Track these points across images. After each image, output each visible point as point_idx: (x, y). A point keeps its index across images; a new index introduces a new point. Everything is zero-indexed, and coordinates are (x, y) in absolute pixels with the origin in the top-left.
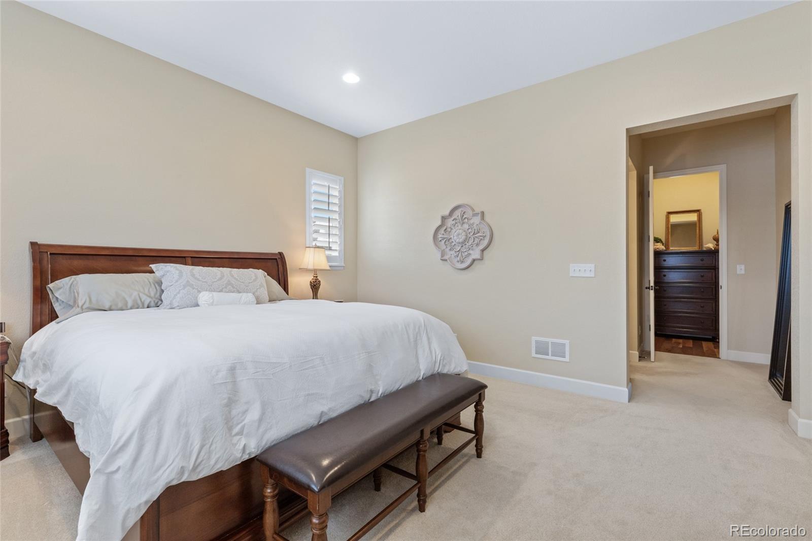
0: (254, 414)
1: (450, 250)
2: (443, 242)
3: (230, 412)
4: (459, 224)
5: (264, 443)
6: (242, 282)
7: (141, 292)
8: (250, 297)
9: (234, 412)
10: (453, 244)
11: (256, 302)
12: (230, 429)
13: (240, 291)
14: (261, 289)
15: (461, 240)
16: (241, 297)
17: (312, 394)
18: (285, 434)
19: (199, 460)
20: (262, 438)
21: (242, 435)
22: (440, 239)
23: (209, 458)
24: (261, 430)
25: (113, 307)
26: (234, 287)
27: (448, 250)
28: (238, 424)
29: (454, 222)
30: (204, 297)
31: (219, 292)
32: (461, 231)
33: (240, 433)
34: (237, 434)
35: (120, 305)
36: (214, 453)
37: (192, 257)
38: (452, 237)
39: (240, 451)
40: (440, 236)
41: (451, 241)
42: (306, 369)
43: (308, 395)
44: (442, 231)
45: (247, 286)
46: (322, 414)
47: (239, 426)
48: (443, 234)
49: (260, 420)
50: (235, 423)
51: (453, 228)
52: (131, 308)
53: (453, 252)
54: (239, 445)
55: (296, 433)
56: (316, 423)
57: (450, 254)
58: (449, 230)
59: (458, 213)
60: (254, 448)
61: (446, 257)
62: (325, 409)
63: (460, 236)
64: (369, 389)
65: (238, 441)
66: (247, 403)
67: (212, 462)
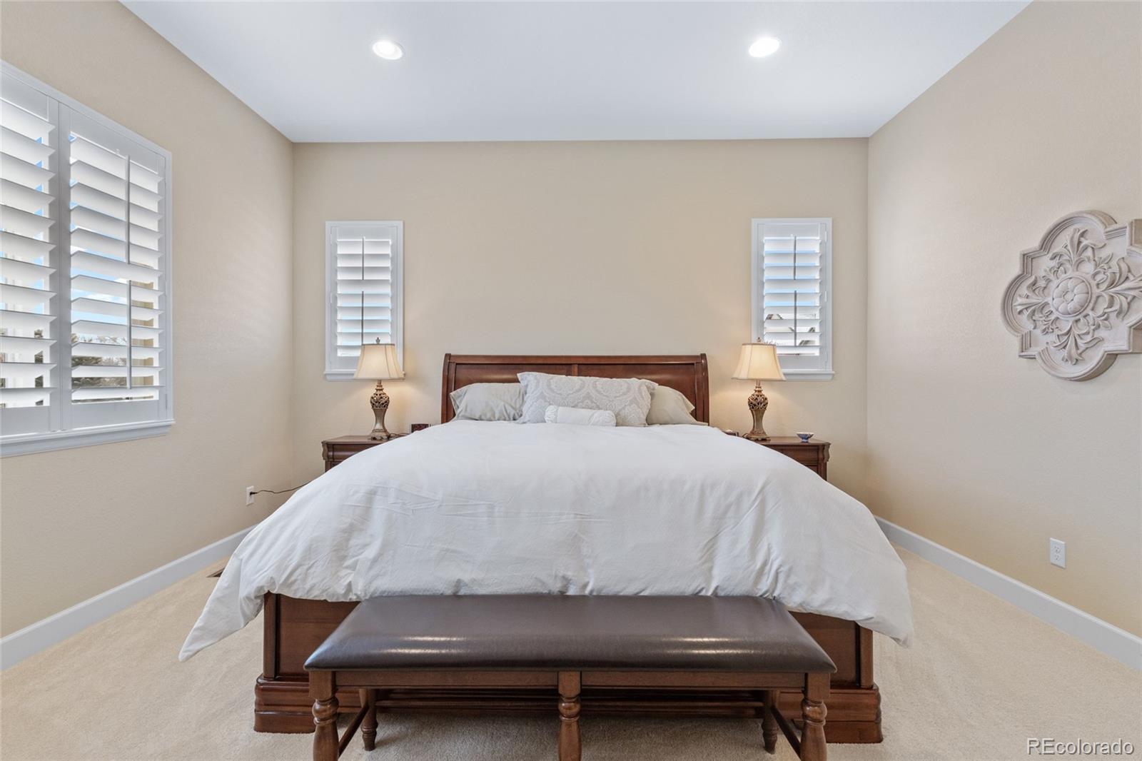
0: (371, 553)
1: (1045, 332)
2: (1026, 313)
3: (348, 540)
4: (1068, 266)
5: (372, 590)
6: (606, 396)
7: (507, 403)
8: (608, 415)
9: (353, 542)
10: (1052, 317)
11: (614, 422)
12: (344, 558)
13: (601, 407)
14: (632, 406)
15: (1071, 306)
16: (593, 415)
17: (453, 551)
18: (399, 590)
19: (293, 578)
20: (370, 583)
21: (354, 570)
22: (1019, 308)
23: (304, 580)
24: (372, 573)
25: (483, 417)
26: (592, 402)
27: (1038, 332)
28: (354, 557)
29: (1054, 263)
30: (550, 411)
31: (573, 407)
32: (1070, 284)
33: (353, 567)
34: (347, 567)
35: (489, 415)
36: (310, 579)
37: (579, 364)
38: (1049, 300)
39: (343, 587)
40: (1020, 300)
41: (1046, 310)
42: (461, 515)
43: (447, 550)
44: (1023, 290)
45: (610, 401)
46: (459, 583)
47: (354, 559)
48: (1028, 297)
49: (375, 561)
50: (350, 554)
51: (1052, 277)
52: (499, 420)
53: (1052, 338)
54: (345, 581)
55: (416, 593)
56: (449, 592)
57: (1044, 341)
58: (1042, 283)
59: (1063, 242)
60: (361, 591)
61: (1033, 351)
62: (466, 577)
63: (1069, 296)
64: (561, 575)
65: (346, 575)
66: (371, 536)
67: (308, 586)
